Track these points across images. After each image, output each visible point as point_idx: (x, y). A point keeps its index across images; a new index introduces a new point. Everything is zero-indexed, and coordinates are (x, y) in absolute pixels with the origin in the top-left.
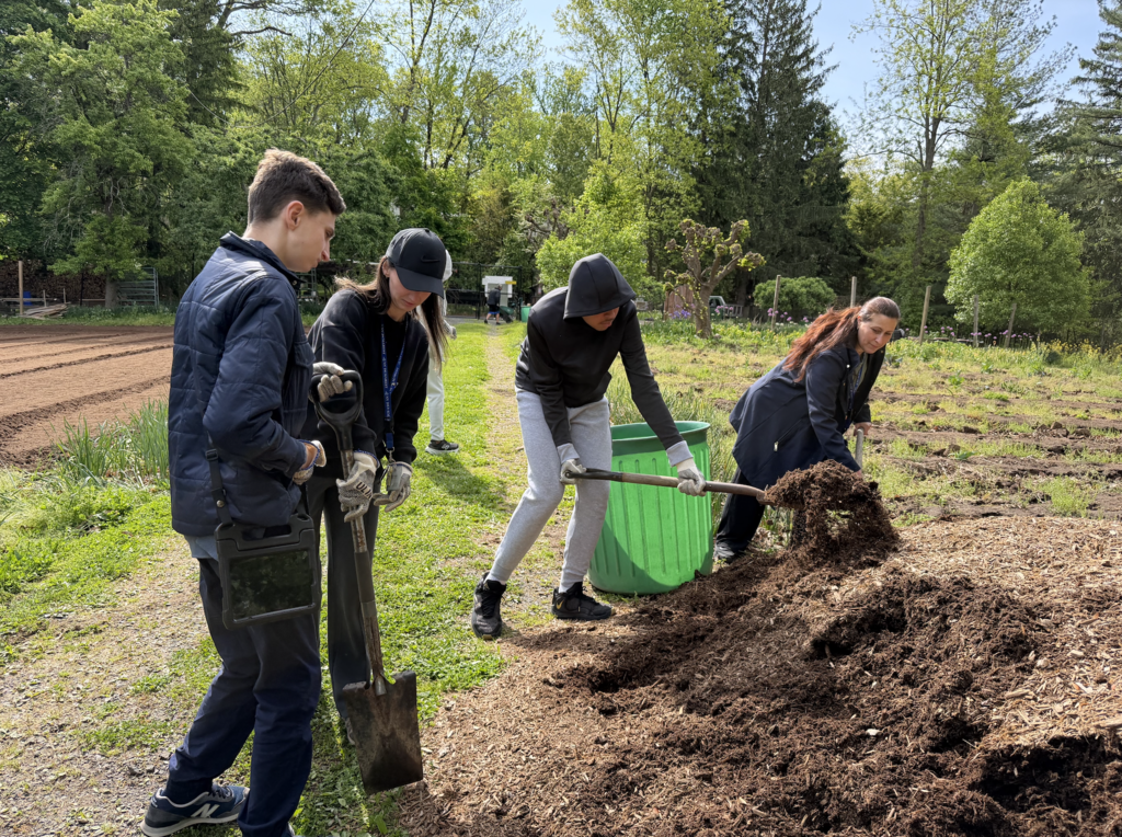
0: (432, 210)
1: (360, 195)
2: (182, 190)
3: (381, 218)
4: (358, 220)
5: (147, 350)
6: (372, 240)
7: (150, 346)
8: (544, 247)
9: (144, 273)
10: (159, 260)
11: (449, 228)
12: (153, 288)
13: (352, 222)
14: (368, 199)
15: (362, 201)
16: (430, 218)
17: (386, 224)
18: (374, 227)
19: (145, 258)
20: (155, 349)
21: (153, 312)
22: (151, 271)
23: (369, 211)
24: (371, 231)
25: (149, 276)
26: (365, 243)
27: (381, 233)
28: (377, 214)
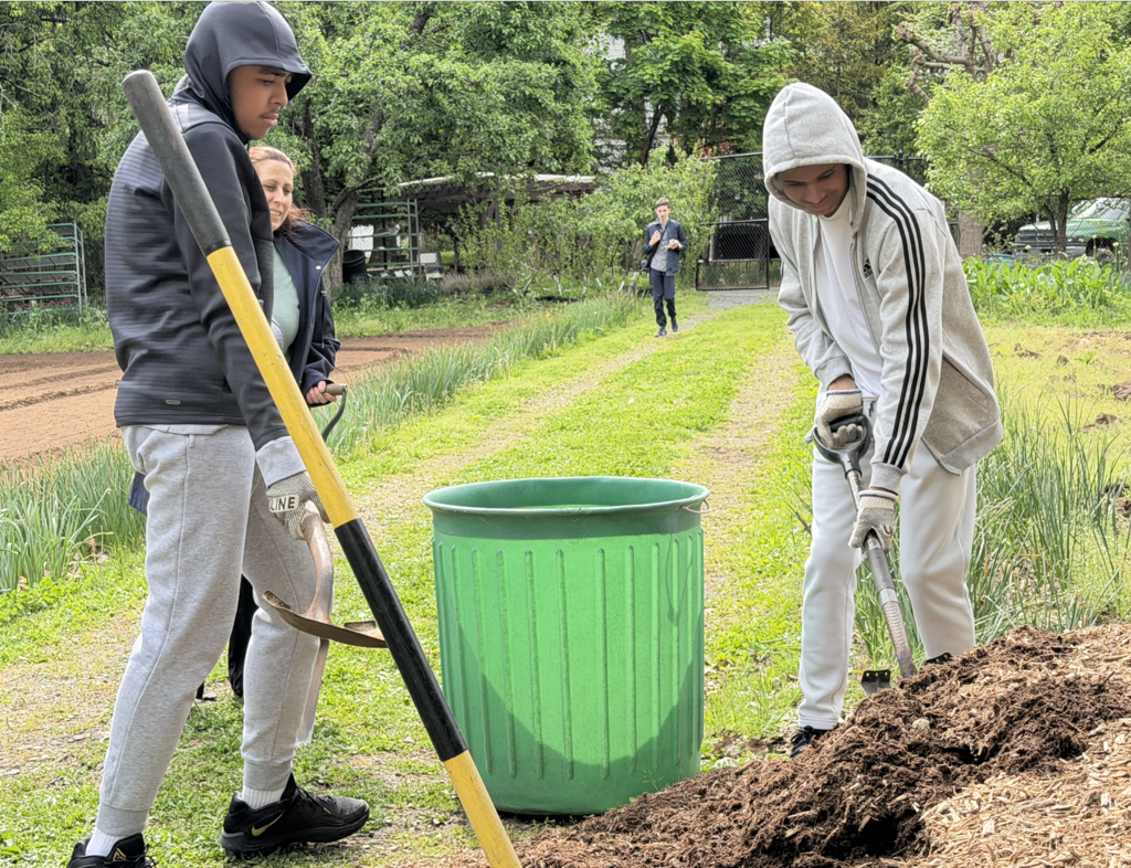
0: (694, 39)
1: (505, 20)
2: (122, 44)
3: (552, 71)
4: (502, 81)
5: (28, 402)
6: (534, 123)
7: (37, 393)
8: (932, 104)
9: (54, 237)
10: (90, 206)
11: (736, 77)
12: (72, 267)
13: (487, 88)
14: (525, 29)
15: (511, 36)
16: (689, 57)
17: (568, 83)
18: (538, 93)
19: (53, 204)
20: (45, 398)
21: (71, 320)
22: (67, 232)
23: (526, 56)
24: (531, 104)
25: (63, 242)
26: (518, 131)
27: (553, 105)
28: (548, 61)
